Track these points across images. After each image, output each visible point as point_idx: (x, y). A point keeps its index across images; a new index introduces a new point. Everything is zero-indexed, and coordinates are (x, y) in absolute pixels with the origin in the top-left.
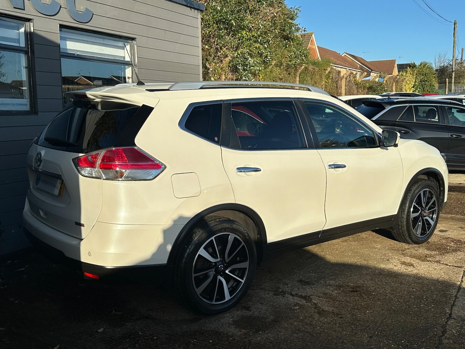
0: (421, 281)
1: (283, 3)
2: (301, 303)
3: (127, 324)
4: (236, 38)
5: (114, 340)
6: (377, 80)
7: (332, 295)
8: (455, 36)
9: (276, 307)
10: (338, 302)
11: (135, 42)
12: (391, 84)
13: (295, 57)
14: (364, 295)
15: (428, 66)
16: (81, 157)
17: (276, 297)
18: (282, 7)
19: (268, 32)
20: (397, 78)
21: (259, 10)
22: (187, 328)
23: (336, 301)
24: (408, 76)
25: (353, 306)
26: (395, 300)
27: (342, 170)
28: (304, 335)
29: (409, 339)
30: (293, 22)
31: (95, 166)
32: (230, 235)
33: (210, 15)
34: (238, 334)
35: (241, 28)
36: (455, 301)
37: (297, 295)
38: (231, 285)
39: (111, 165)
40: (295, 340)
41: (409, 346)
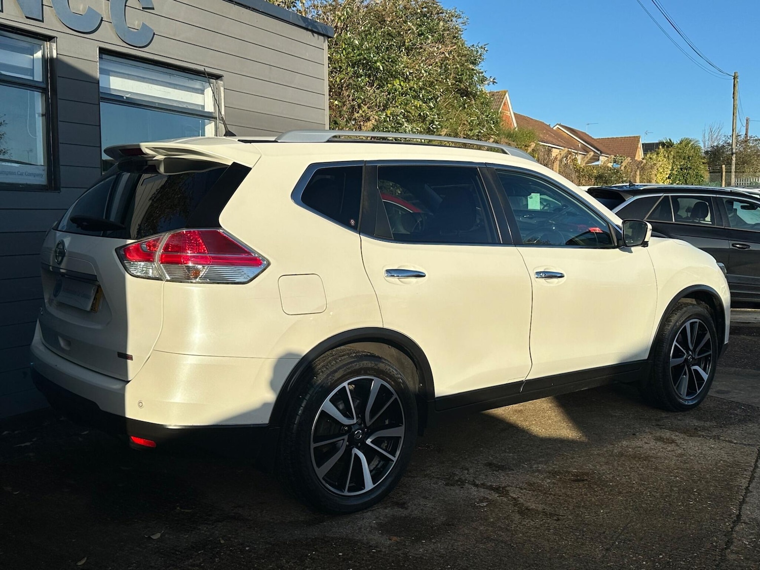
0: (688, 465)
1: (459, 38)
2: (490, 498)
3: (200, 527)
4: (384, 90)
5: (179, 552)
6: (610, 165)
7: (541, 486)
8: (735, 98)
9: (449, 504)
10: (552, 496)
11: (222, 82)
12: (633, 172)
13: (479, 124)
14: (596, 486)
15: (693, 144)
16: (130, 245)
17: (448, 487)
18: (457, 44)
19: (435, 82)
20: (642, 162)
21: (421, 48)
22: (301, 534)
23: (548, 495)
24: (661, 160)
25: (577, 503)
26: (646, 494)
27: (558, 282)
28: (496, 545)
29: (671, 553)
30: (475, 69)
31: (153, 259)
32: (373, 380)
33: (342, 53)
34: (386, 543)
35: (391, 75)
36: (745, 496)
37: (484, 485)
38: (374, 466)
39: (180, 257)
40: (481, 553)
41: (671, 564)
